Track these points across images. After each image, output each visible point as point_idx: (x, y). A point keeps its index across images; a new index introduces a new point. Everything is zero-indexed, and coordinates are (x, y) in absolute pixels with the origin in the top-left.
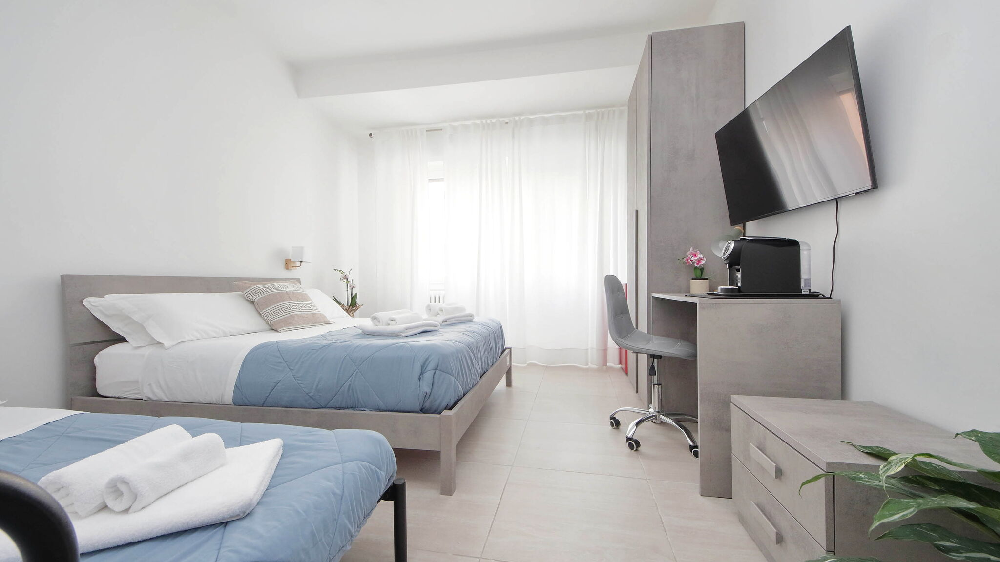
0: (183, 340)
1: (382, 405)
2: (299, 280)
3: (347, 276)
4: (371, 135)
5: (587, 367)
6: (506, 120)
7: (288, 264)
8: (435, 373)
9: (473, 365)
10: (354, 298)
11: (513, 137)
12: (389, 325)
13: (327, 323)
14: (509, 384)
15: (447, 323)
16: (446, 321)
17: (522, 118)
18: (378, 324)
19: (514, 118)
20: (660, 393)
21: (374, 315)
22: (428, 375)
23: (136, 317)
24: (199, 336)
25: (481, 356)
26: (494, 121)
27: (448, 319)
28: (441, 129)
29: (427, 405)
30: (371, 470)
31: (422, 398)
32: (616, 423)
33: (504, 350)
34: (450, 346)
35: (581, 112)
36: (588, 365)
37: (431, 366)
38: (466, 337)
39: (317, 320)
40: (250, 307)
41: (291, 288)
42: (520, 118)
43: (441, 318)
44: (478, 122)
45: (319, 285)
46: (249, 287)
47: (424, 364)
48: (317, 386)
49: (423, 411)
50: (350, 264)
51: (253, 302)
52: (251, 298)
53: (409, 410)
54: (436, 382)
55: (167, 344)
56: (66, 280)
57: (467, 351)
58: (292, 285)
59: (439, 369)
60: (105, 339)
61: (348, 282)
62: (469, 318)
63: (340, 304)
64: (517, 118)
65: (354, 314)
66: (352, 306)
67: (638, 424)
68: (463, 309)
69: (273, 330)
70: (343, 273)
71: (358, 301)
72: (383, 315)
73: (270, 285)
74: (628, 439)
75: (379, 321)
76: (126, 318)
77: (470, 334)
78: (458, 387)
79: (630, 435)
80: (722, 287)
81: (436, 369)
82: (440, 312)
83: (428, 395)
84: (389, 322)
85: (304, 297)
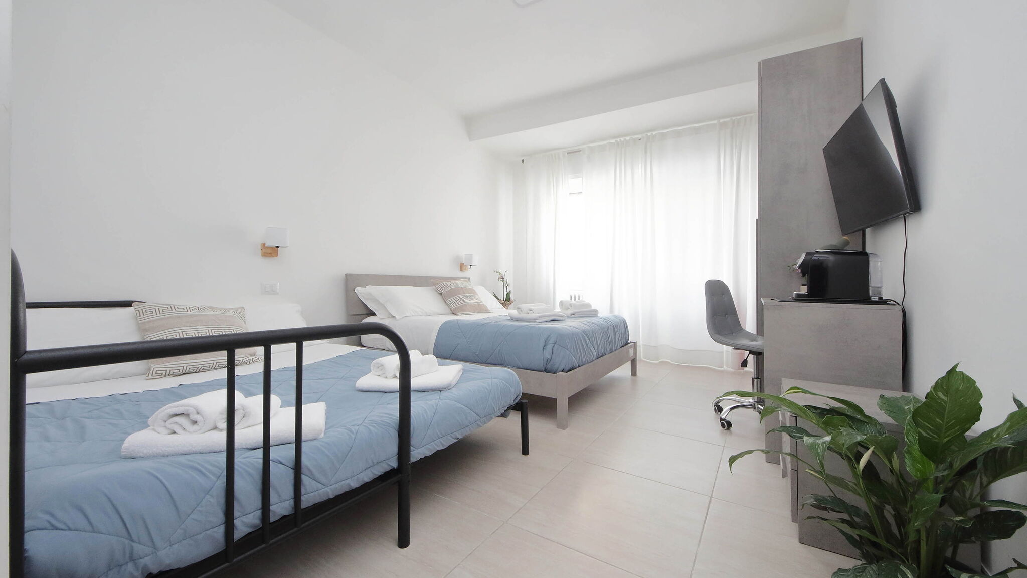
0: (405, 315)
1: (520, 365)
2: (469, 279)
3: (504, 277)
4: (523, 161)
5: (722, 369)
6: (640, 136)
7: (462, 267)
8: (554, 346)
9: (588, 346)
10: (508, 294)
11: (646, 152)
12: (528, 313)
13: (488, 311)
14: (634, 373)
15: (573, 315)
16: (574, 314)
17: (654, 133)
18: (520, 312)
19: (647, 135)
20: (759, 386)
21: (518, 306)
22: (549, 347)
23: (381, 301)
24: (413, 314)
25: (597, 341)
26: (628, 138)
27: (576, 313)
28: (581, 151)
29: (549, 367)
30: (507, 386)
31: (545, 361)
32: (719, 409)
33: (627, 344)
34: (568, 329)
35: (715, 122)
36: (723, 367)
37: (552, 341)
38: (585, 326)
39: (481, 308)
40: (440, 296)
41: (465, 285)
42: (652, 134)
43: (569, 312)
44: (613, 141)
45: (483, 284)
46: (440, 283)
47: (547, 339)
48: (481, 347)
49: (546, 371)
50: (506, 266)
51: (441, 294)
52: (440, 292)
53: (535, 369)
54: (554, 352)
55: (397, 317)
56: (348, 276)
57: (583, 336)
58: (465, 283)
59: (557, 343)
60: (365, 313)
61: (503, 281)
62: (594, 313)
63: (498, 299)
64: (649, 134)
65: (509, 307)
66: (507, 301)
67: (732, 409)
68: (589, 305)
69: (454, 314)
70: (500, 274)
71: (512, 297)
72: (524, 306)
73: (452, 283)
74: (721, 419)
75: (522, 311)
76: (376, 301)
77: (588, 324)
78: (572, 359)
79: (723, 417)
80: (796, 292)
81: (555, 343)
82: (569, 307)
83: (549, 361)
84: (529, 311)
85: (472, 292)
